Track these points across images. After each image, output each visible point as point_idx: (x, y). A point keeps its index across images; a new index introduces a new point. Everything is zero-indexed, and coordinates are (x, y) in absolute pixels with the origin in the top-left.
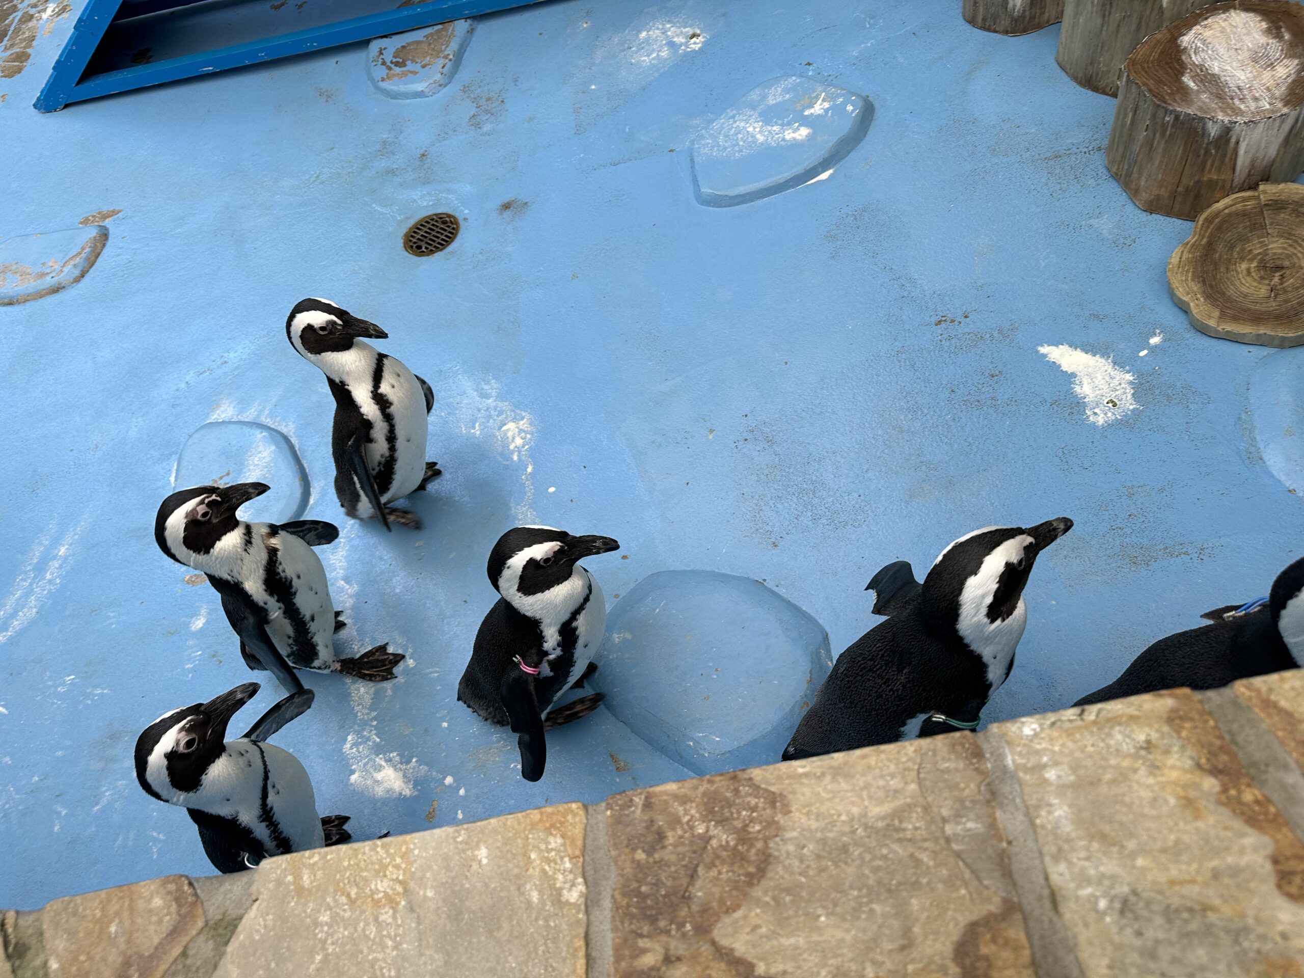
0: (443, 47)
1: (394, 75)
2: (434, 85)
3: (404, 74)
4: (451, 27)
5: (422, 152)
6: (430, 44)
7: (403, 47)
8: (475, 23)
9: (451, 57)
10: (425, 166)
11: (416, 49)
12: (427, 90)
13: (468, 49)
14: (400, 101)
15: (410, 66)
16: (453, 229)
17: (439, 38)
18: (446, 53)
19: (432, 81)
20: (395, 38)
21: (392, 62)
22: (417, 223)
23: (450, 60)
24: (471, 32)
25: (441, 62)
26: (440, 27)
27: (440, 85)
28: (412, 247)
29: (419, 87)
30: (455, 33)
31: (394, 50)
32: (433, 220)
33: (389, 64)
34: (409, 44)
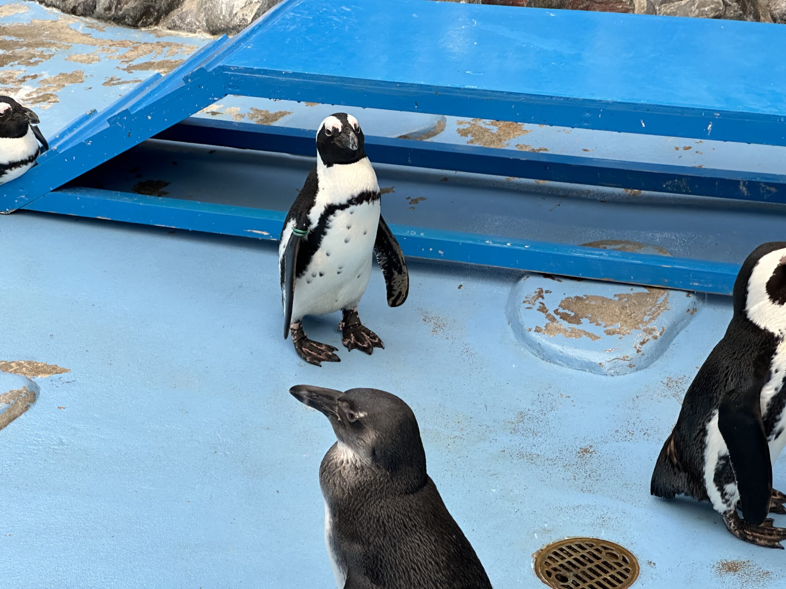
0: (646, 318)
1: (559, 330)
2: (621, 362)
3: (577, 334)
4: (662, 296)
5: (584, 445)
6: (624, 308)
7: (578, 298)
8: (700, 304)
9: (658, 334)
10: (587, 467)
11: (599, 307)
12: (607, 365)
13: (682, 333)
14: (556, 366)
15: (585, 325)
16: (627, 570)
17: (640, 304)
18: (649, 326)
19: (620, 356)
20: (565, 282)
21: (556, 312)
22: (555, 545)
23: (655, 338)
24: (692, 312)
25: (638, 336)
26: (645, 290)
27: (630, 366)
28: (549, 574)
29: (595, 357)
30: (668, 306)
31: (563, 298)
32: (592, 546)
33: (551, 312)
34: (588, 298)
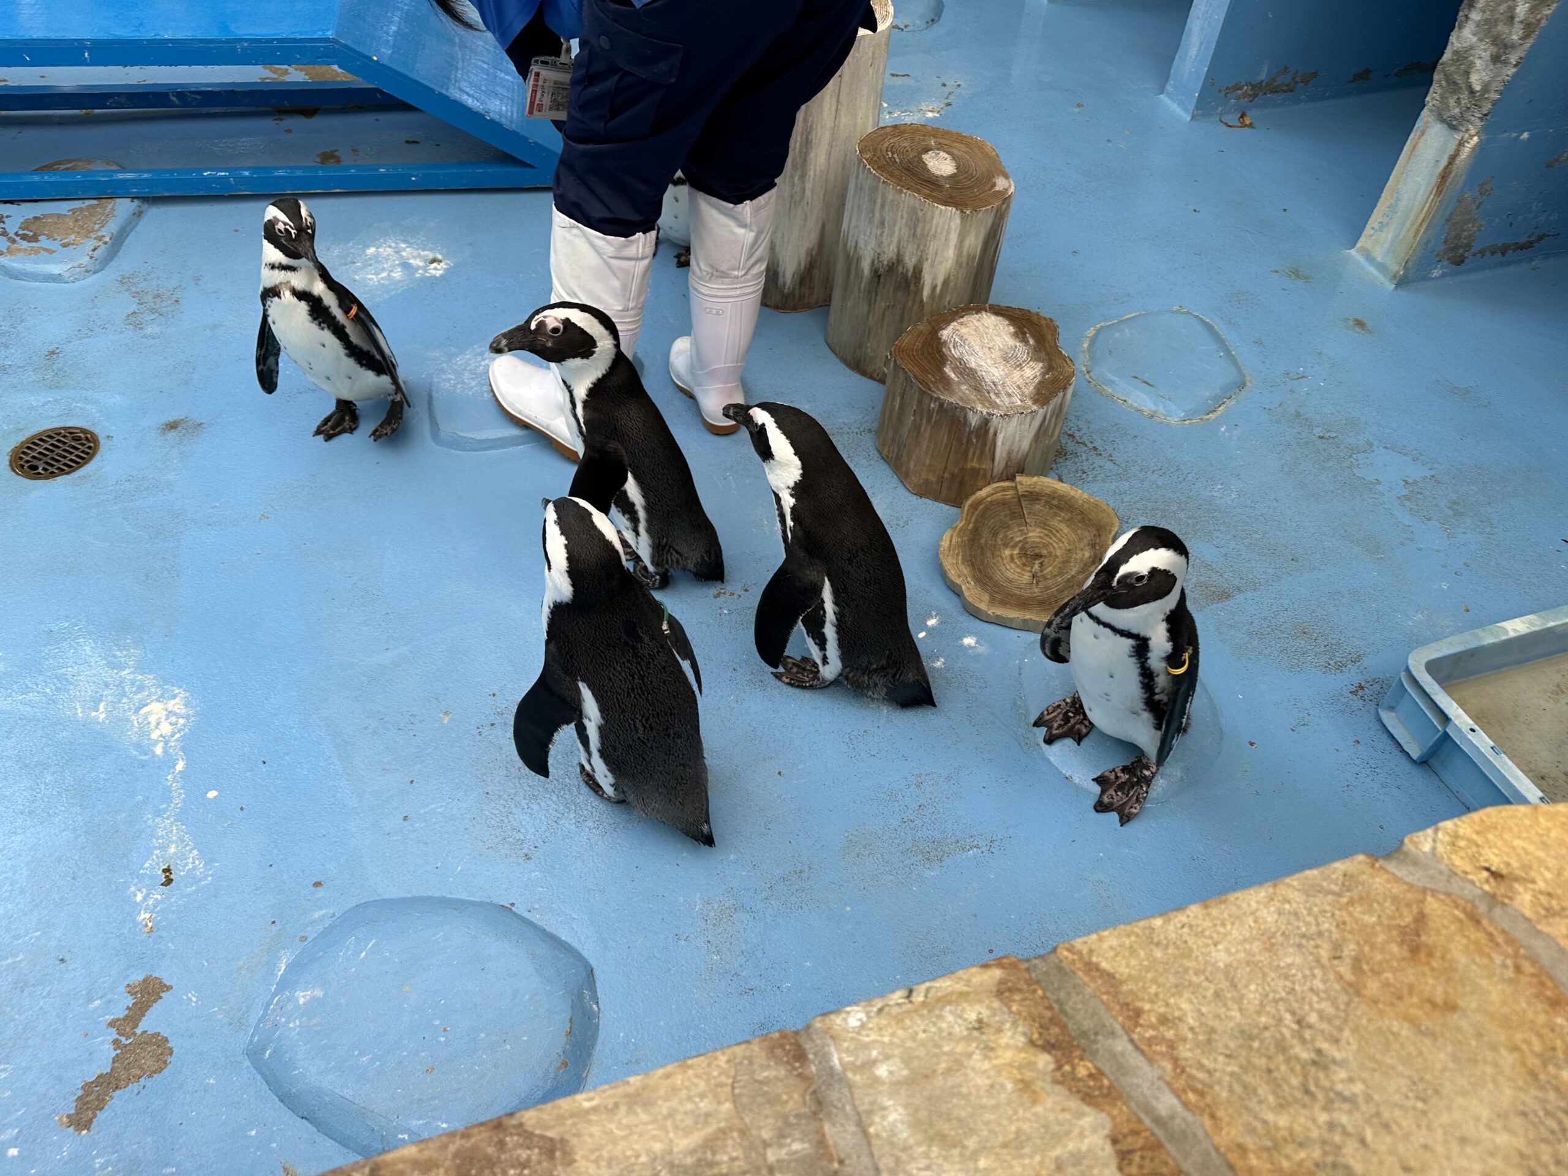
0: (97, 226)
1: (19, 250)
2: (78, 270)
3: (36, 251)
4: (110, 205)
5: (51, 349)
6: (77, 221)
7: (36, 218)
8: (145, 207)
9: (107, 239)
10: (54, 367)
11: (55, 223)
12: (67, 275)
13: (133, 234)
14: (23, 282)
15: (43, 242)
16: (90, 448)
17: (91, 215)
18: (100, 234)
19: (75, 264)
20: (25, 206)
21: (16, 234)
22: (34, 437)
23: (106, 243)
24: (139, 214)
25: (92, 243)
26: (95, 202)
27: (87, 271)
28: (22, 466)
29: (55, 269)
30: (115, 213)
31: (22, 220)
32: (59, 434)
33: (12, 235)
34: (45, 216)
